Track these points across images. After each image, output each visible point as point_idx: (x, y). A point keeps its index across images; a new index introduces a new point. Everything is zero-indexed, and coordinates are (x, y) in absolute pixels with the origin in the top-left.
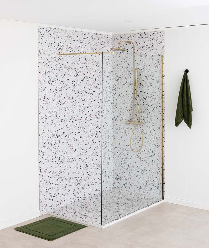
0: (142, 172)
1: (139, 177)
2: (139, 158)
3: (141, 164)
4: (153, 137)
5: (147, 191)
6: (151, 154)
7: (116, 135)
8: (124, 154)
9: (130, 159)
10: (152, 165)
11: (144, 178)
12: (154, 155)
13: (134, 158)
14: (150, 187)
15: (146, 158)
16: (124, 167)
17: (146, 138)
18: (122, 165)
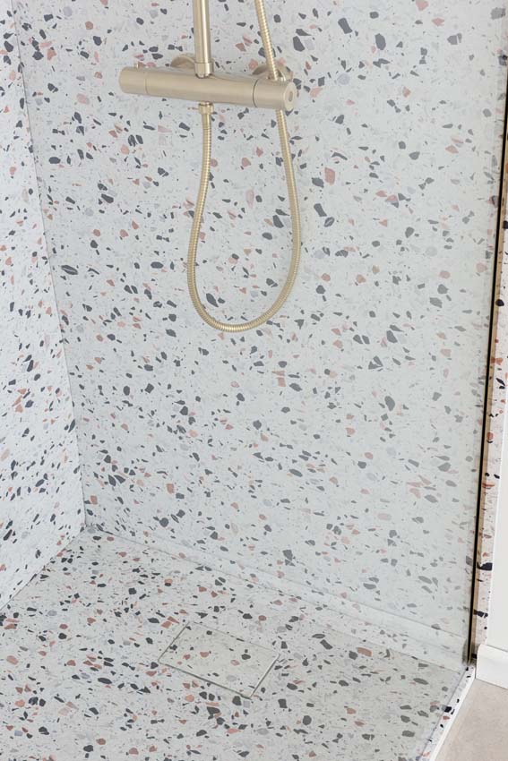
0: (295, 467)
1: (270, 492)
2: (271, 365)
3: (286, 410)
4: (399, 219)
5: (341, 589)
6: (375, 349)
7: (64, 181)
8: (137, 326)
9: (195, 368)
10: (387, 429)
11: (314, 505)
12: (407, 358)
13: (229, 366)
14: (364, 571)
15: (327, 372)
16: (153, 413)
17: (325, 218)
18: (132, 397)
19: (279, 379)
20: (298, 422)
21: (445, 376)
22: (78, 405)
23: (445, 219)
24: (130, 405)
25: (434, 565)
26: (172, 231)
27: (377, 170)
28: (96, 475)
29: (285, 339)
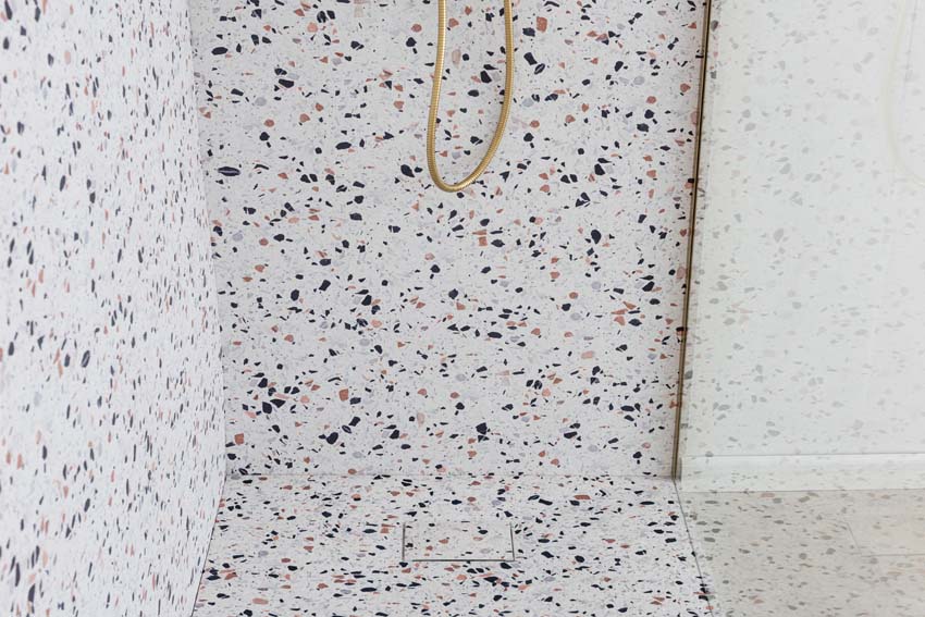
0: (494, 329)
1: (464, 365)
3: (486, 270)
4: (608, 54)
5: (539, 448)
6: (583, 186)
7: (228, 72)
8: (315, 218)
9: (384, 249)
10: (593, 263)
11: (513, 366)
12: (615, 187)
13: (424, 238)
14: (564, 420)
15: (533, 220)
16: (327, 312)
17: (536, 66)
18: (301, 301)
19: (480, 239)
20: (499, 280)
21: (651, 196)
22: (228, 329)
23: (652, 48)
24: (298, 311)
25: (637, 390)
26: (364, 106)
27: (589, 12)
28: (245, 407)
29: (488, 196)
